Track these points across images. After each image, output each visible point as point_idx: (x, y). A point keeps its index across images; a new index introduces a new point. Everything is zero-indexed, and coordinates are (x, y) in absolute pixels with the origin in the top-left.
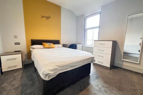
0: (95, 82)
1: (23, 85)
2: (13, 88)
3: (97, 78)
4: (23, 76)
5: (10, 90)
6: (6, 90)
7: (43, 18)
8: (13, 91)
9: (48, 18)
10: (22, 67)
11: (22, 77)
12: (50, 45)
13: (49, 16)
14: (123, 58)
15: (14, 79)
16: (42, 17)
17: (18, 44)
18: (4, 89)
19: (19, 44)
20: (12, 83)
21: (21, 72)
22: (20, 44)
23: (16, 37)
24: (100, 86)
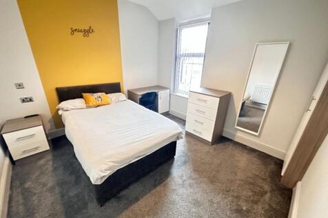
0: (180, 170)
1: (61, 184)
2: (44, 189)
3: (185, 163)
4: (55, 166)
5: (41, 192)
6: (35, 194)
7: (76, 33)
8: (47, 193)
9: (87, 32)
10: (48, 148)
11: (55, 169)
12: (100, 99)
13: (90, 27)
14: (238, 125)
15: (42, 173)
16: (73, 31)
17: (28, 102)
18: (31, 192)
19: (31, 100)
20: (41, 181)
21: (50, 157)
22: (34, 99)
23: (20, 86)
24: (184, 178)
